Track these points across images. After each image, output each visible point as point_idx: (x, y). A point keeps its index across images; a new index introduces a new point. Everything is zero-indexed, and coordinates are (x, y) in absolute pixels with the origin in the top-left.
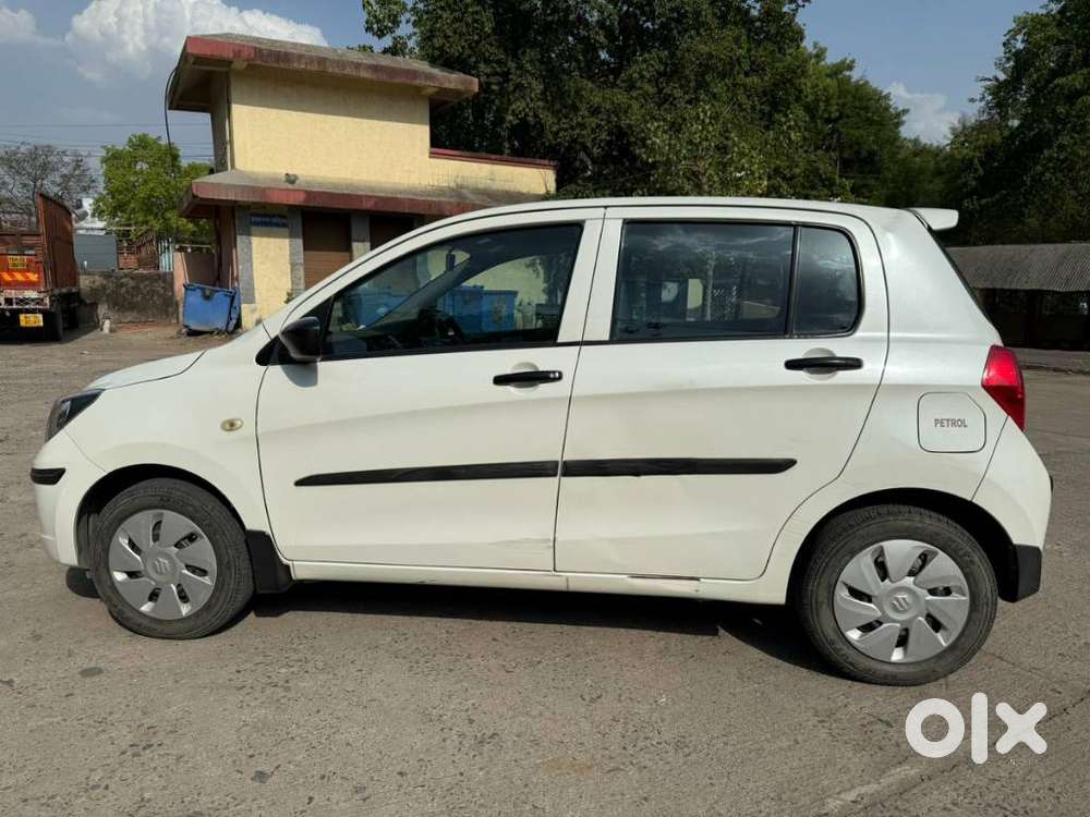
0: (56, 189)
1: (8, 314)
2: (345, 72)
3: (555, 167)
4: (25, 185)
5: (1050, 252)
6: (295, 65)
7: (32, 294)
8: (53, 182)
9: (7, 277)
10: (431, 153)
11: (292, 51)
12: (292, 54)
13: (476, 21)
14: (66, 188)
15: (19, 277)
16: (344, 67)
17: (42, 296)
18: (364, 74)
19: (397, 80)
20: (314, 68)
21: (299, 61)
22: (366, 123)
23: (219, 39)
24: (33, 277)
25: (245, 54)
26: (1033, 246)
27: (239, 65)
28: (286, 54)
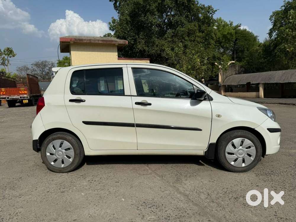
0: (48, 71)
1: (21, 100)
2: (96, 42)
3: (149, 60)
4: (40, 70)
5: (280, 72)
6: (84, 42)
7: (26, 96)
8: (47, 70)
9: (20, 92)
10: (118, 59)
11: (84, 38)
12: (83, 39)
13: (125, 28)
14: (50, 70)
15: (23, 92)
16: (95, 41)
17: (28, 96)
18: (100, 42)
19: (108, 43)
20: (88, 42)
21: (85, 41)
22: (102, 53)
23: (67, 37)
24: (26, 92)
25: (72, 40)
26: (276, 72)
27: (72, 42)
28: (82, 39)
